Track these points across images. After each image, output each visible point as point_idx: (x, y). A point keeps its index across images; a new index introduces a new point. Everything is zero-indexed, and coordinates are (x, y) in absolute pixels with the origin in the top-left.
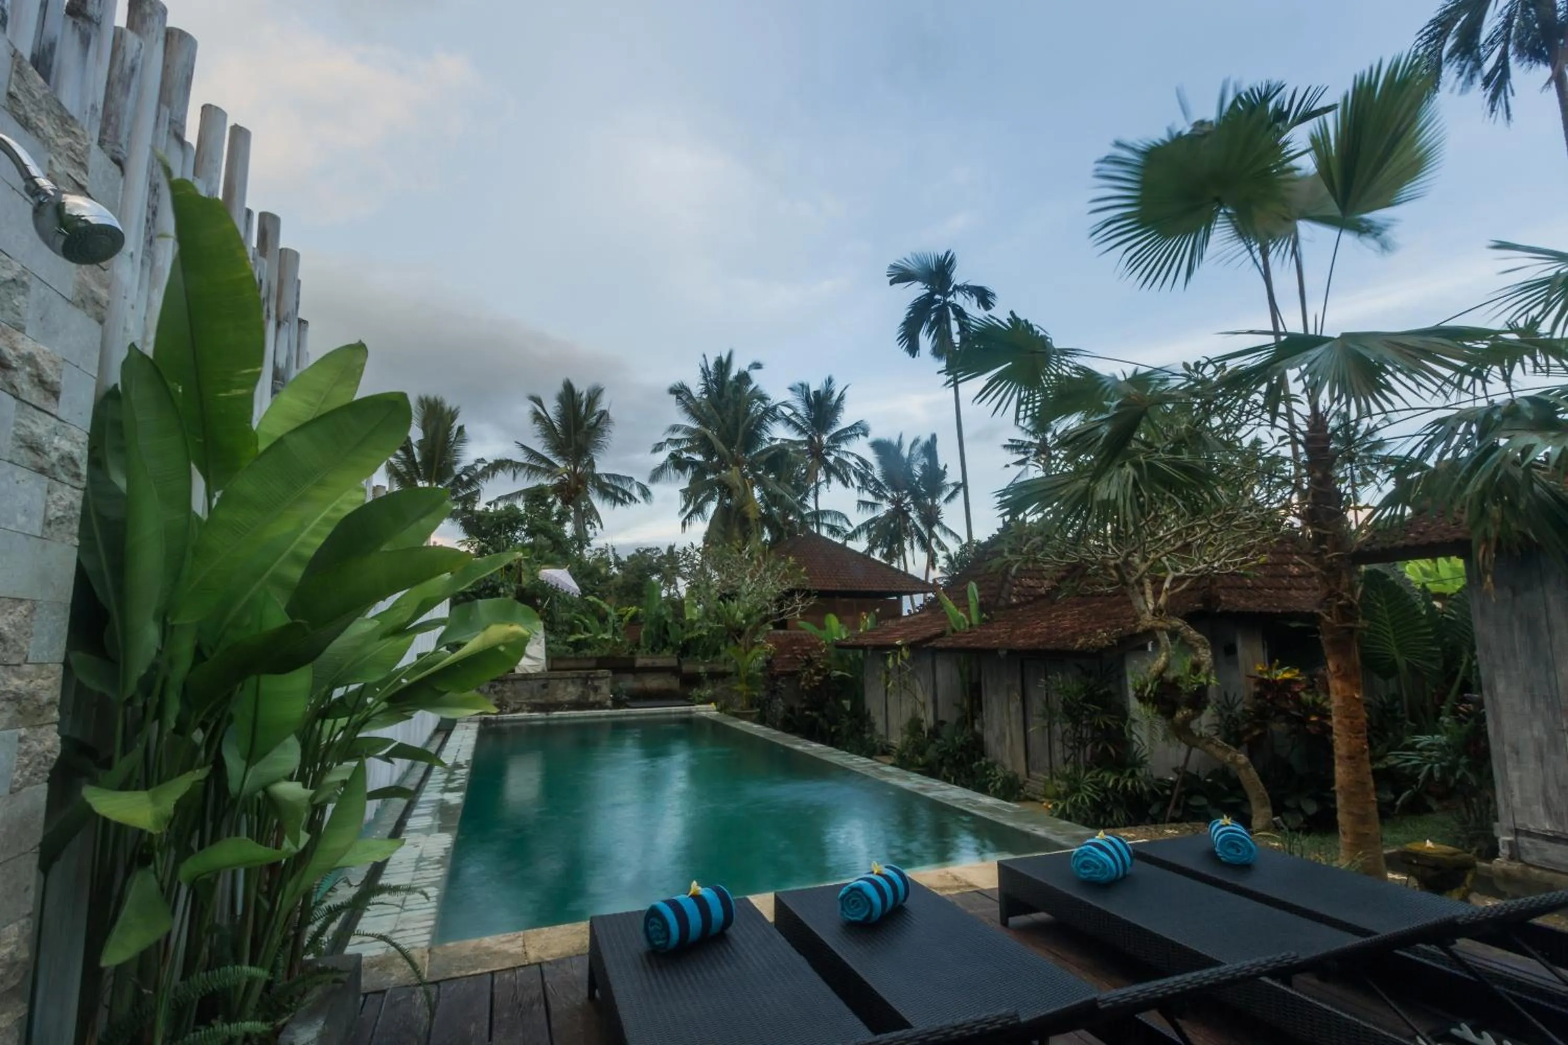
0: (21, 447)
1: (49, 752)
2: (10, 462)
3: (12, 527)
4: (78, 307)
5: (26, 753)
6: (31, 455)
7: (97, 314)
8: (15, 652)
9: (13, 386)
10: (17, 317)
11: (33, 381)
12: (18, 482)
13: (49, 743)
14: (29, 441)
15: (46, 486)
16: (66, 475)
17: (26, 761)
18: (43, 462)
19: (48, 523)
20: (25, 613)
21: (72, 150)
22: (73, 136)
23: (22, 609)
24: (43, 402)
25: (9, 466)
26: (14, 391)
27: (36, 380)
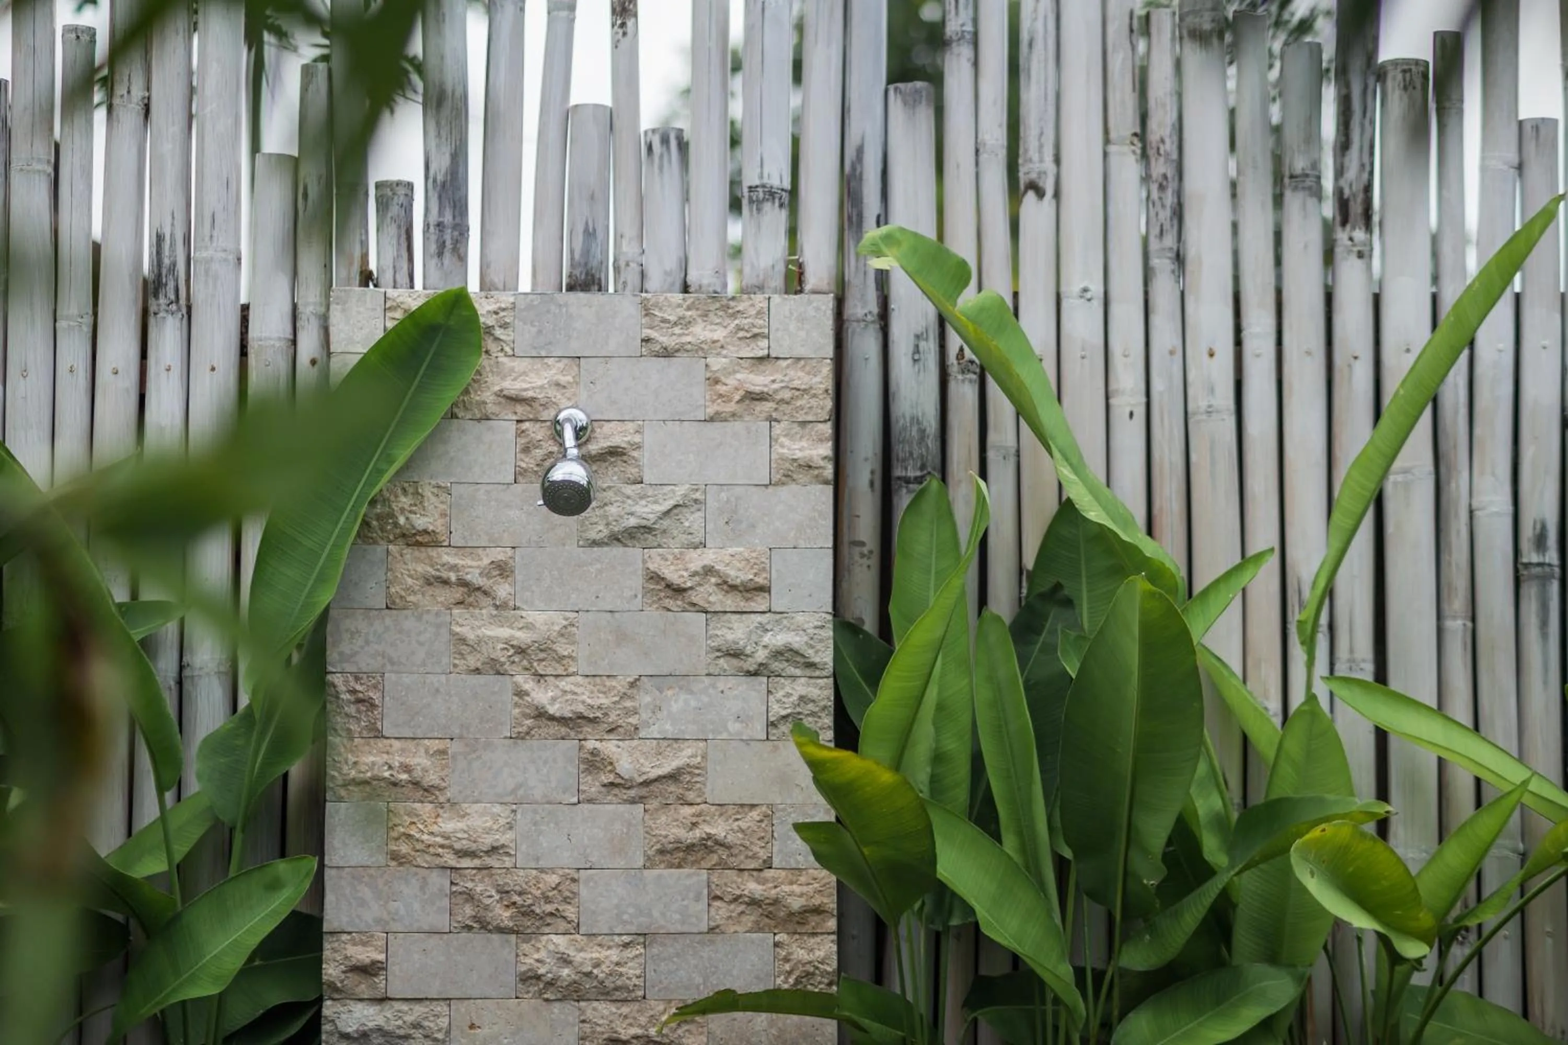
0: (718, 657)
1: (822, 963)
2: (708, 675)
3: (725, 736)
4: (783, 484)
5: (786, 960)
6: (735, 662)
7: (817, 476)
8: (747, 857)
9: (694, 605)
10: (690, 537)
11: (723, 590)
12: (722, 692)
13: (820, 954)
14: (724, 649)
15: (764, 686)
16: (796, 667)
17: (787, 967)
18: (750, 665)
19: (771, 725)
20: (758, 818)
21: (742, 329)
22: (739, 315)
23: (755, 814)
24: (742, 604)
25: (707, 680)
26: (697, 608)
27: (725, 587)
